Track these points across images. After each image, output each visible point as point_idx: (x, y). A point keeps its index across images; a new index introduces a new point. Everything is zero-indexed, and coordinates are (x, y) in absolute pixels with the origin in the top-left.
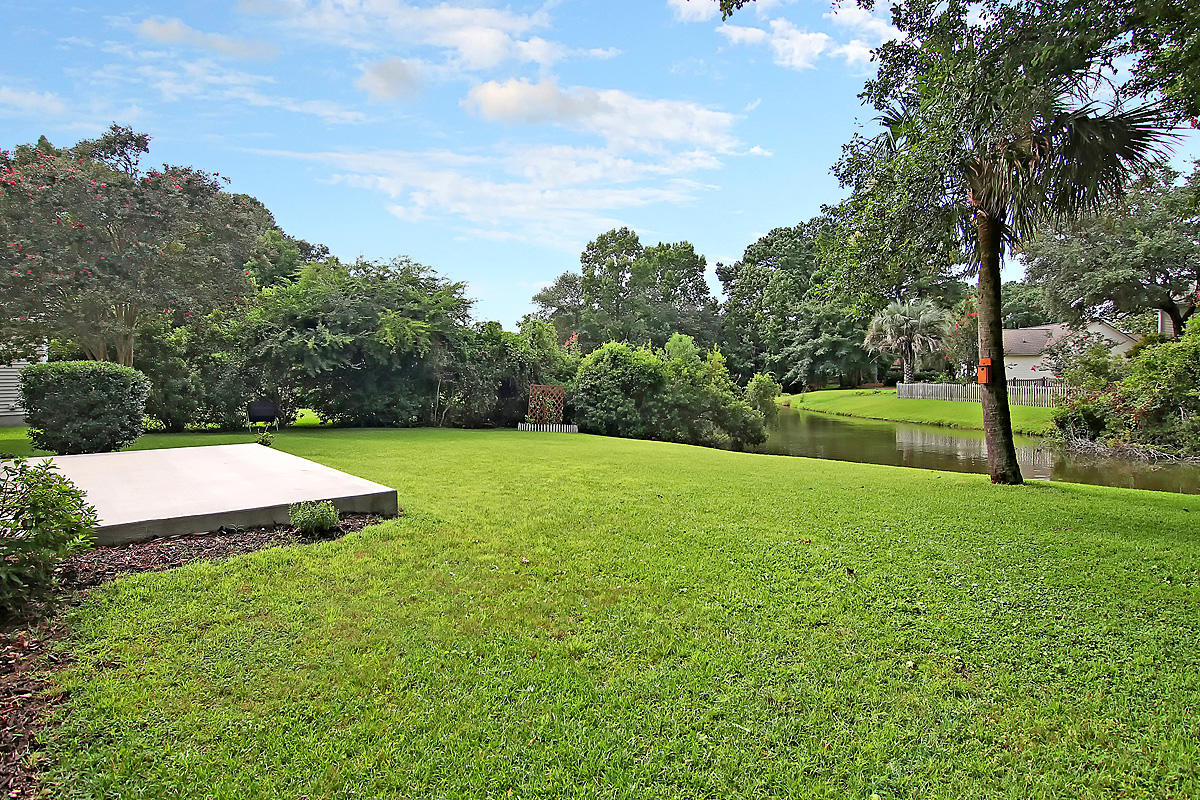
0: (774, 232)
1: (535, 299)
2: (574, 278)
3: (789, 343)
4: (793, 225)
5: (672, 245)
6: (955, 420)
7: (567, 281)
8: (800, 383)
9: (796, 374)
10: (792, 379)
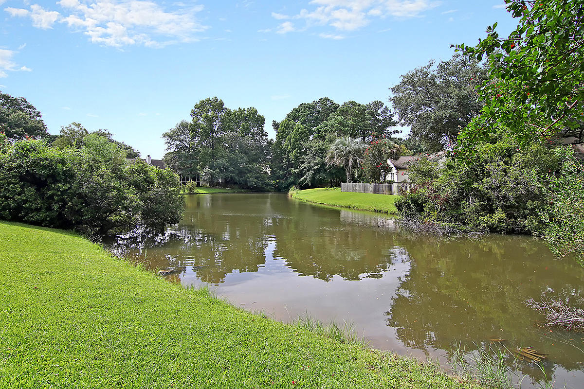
0: (301, 105)
1: (165, 135)
2: (187, 124)
3: (303, 163)
4: (310, 102)
5: (246, 109)
6: (357, 205)
7: (183, 127)
8: (307, 184)
9: (305, 179)
10: (303, 182)
